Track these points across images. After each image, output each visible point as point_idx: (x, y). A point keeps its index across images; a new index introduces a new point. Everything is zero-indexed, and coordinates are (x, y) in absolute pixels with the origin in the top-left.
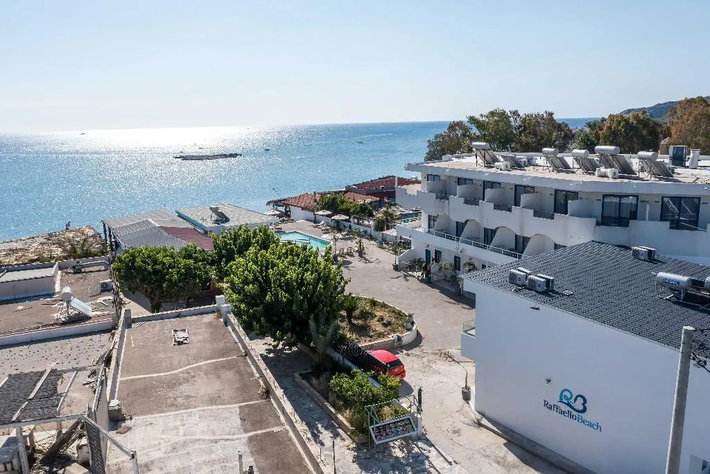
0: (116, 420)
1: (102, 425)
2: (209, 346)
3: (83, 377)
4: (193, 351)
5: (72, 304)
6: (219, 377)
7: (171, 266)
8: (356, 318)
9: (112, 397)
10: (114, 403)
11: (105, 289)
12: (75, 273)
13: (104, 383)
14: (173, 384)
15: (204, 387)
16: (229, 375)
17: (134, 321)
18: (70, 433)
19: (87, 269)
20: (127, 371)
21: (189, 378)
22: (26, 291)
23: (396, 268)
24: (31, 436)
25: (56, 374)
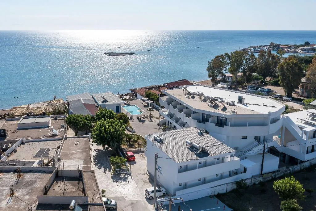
0: (59, 160)
1: (56, 160)
2: (83, 146)
3: (54, 150)
4: (79, 147)
5: (53, 131)
6: (82, 154)
7: (81, 122)
8: (132, 142)
9: (59, 155)
10: (59, 156)
11: (63, 126)
12: (55, 120)
13: (57, 152)
14: (72, 154)
15: (78, 155)
16: (85, 154)
17: (68, 138)
18: (50, 161)
19: (59, 119)
20: (63, 150)
21: (76, 153)
22: (42, 125)
23: (158, 125)
24: (43, 161)
25: (48, 149)
